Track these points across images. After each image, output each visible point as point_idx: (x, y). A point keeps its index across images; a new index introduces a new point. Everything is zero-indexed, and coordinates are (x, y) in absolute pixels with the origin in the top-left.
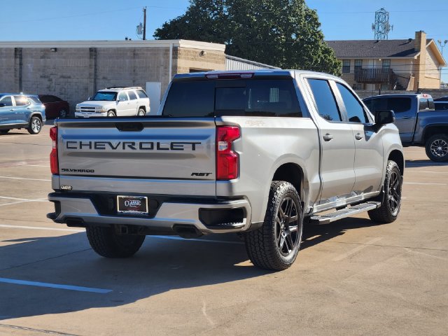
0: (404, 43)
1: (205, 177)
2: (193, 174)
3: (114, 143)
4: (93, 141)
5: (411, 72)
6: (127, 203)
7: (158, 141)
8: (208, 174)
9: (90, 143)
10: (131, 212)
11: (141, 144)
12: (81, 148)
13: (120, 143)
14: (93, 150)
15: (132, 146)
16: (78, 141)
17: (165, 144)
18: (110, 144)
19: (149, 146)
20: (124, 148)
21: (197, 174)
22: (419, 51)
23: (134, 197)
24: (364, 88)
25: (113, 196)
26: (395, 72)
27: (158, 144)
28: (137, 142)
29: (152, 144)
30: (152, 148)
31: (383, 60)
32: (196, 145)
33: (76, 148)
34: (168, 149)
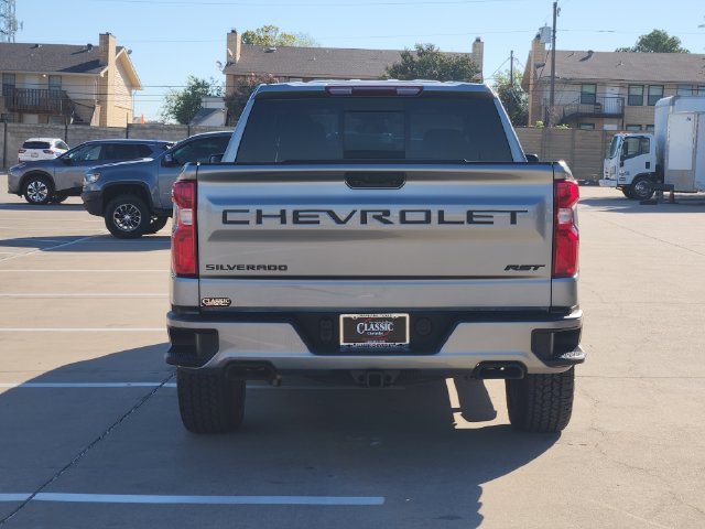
0: (80, 50)
1: (531, 272)
2: (508, 268)
3: (342, 211)
4: (290, 210)
5: (94, 97)
6: (362, 328)
7: (441, 207)
8: (536, 267)
9: (283, 212)
10: (371, 343)
11: (403, 214)
12: (259, 221)
13: (354, 212)
14: (290, 226)
15: (383, 217)
16: (253, 209)
17: (456, 213)
18: (332, 214)
19: (422, 217)
20: (364, 221)
21: (515, 268)
22: (106, 64)
23: (379, 316)
24: (20, 121)
25: (330, 316)
26: (71, 96)
27: (441, 214)
28: (395, 210)
29: (428, 213)
30: (428, 220)
31: (49, 76)
32: (518, 214)
33: (247, 222)
34: (462, 223)
